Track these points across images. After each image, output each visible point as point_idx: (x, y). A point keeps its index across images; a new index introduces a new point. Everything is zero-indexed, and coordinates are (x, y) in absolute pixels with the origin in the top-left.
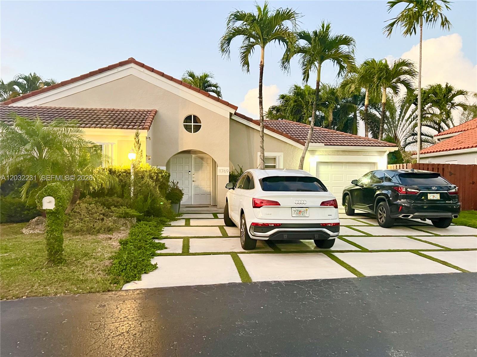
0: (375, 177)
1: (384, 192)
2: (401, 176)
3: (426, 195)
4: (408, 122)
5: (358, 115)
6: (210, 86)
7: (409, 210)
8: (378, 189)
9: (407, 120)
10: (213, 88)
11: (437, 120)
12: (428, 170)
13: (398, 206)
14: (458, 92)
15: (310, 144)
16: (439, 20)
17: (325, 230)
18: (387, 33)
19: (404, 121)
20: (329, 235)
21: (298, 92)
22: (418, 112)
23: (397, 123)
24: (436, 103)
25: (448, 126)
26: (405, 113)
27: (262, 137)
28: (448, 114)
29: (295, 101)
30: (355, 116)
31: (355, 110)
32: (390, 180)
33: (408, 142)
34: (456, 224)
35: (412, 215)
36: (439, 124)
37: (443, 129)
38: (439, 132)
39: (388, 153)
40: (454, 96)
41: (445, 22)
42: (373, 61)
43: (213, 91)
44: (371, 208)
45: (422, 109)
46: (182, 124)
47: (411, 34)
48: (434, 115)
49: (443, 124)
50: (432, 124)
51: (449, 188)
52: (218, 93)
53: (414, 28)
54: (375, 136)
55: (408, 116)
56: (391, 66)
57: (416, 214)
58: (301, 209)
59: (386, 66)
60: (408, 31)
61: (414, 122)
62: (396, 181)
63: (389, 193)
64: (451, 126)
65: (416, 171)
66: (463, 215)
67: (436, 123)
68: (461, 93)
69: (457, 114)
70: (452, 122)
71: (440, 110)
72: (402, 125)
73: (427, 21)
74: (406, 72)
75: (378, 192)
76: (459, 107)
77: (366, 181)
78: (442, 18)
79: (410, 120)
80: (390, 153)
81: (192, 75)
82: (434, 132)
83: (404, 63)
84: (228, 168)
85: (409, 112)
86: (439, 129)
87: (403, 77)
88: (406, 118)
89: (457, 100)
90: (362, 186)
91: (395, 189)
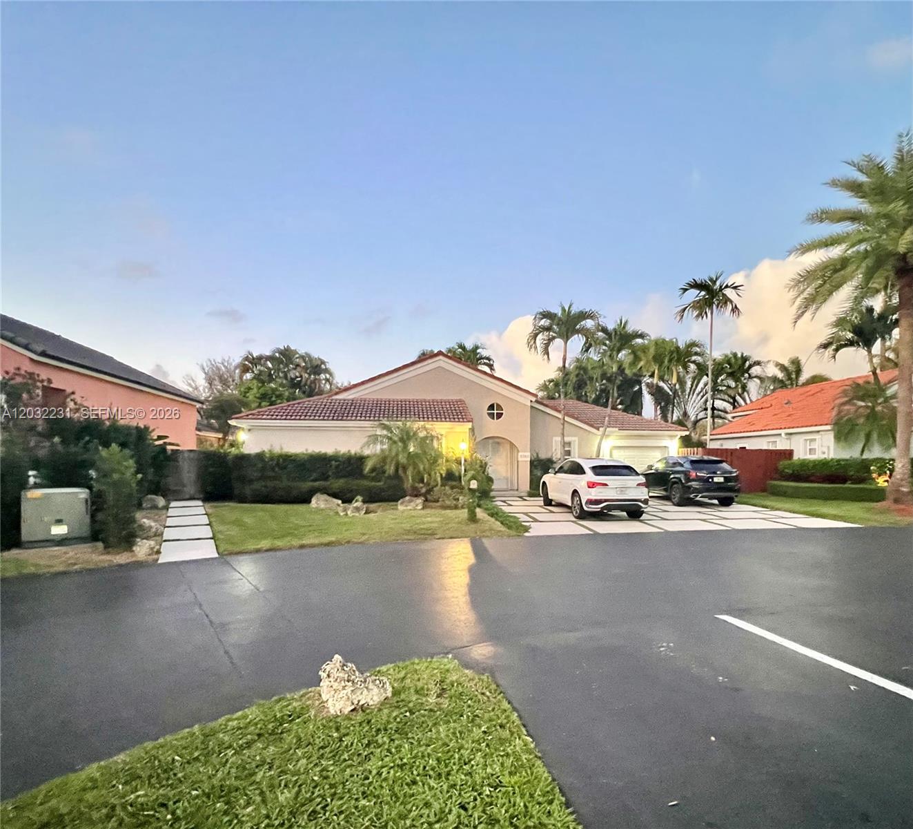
0: (668, 463)
1: (677, 476)
2: (693, 462)
3: (712, 478)
4: (700, 397)
5: (644, 388)
6: (481, 358)
7: (698, 491)
8: (673, 473)
9: (698, 394)
10: (485, 361)
11: (732, 393)
12: (716, 456)
13: (689, 487)
14: (755, 362)
15: (608, 429)
16: (730, 307)
17: (640, 504)
18: (678, 318)
19: (695, 394)
20: (641, 507)
21: (580, 366)
22: (709, 387)
23: (687, 397)
24: (731, 375)
25: (744, 400)
26: (696, 386)
27: (563, 424)
28: (744, 388)
29: (577, 376)
30: (641, 388)
31: (640, 383)
32: (682, 465)
33: (699, 418)
34: (739, 503)
35: (700, 495)
36: (734, 398)
37: (738, 403)
38: (734, 407)
39: (679, 437)
40: (750, 367)
41: (735, 309)
42: (664, 340)
43: (485, 364)
44: (666, 490)
45: (715, 382)
46: (486, 411)
47: (703, 317)
48: (729, 387)
49: (738, 398)
50: (726, 397)
51: (731, 473)
52: (491, 366)
53: (706, 313)
54: (665, 418)
55: (700, 390)
56: (681, 345)
57: (704, 494)
58: (623, 489)
59: (678, 348)
60: (700, 315)
61: (705, 397)
62: (687, 466)
63: (682, 477)
64: (748, 401)
65: (706, 458)
66: (742, 496)
67: (730, 396)
68: (758, 363)
69: (753, 386)
70: (749, 396)
71: (736, 382)
72: (693, 399)
73: (717, 307)
74: (696, 354)
75: (672, 476)
76: (755, 379)
77: (660, 466)
78: (732, 305)
79: (702, 394)
80: (681, 437)
81: (462, 347)
82: (729, 407)
83: (693, 344)
84: (529, 454)
85: (701, 385)
86: (734, 404)
87: (694, 358)
88: (697, 392)
89: (755, 370)
90: (657, 470)
91: (686, 473)
